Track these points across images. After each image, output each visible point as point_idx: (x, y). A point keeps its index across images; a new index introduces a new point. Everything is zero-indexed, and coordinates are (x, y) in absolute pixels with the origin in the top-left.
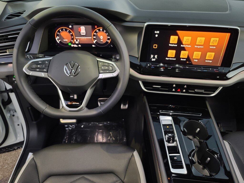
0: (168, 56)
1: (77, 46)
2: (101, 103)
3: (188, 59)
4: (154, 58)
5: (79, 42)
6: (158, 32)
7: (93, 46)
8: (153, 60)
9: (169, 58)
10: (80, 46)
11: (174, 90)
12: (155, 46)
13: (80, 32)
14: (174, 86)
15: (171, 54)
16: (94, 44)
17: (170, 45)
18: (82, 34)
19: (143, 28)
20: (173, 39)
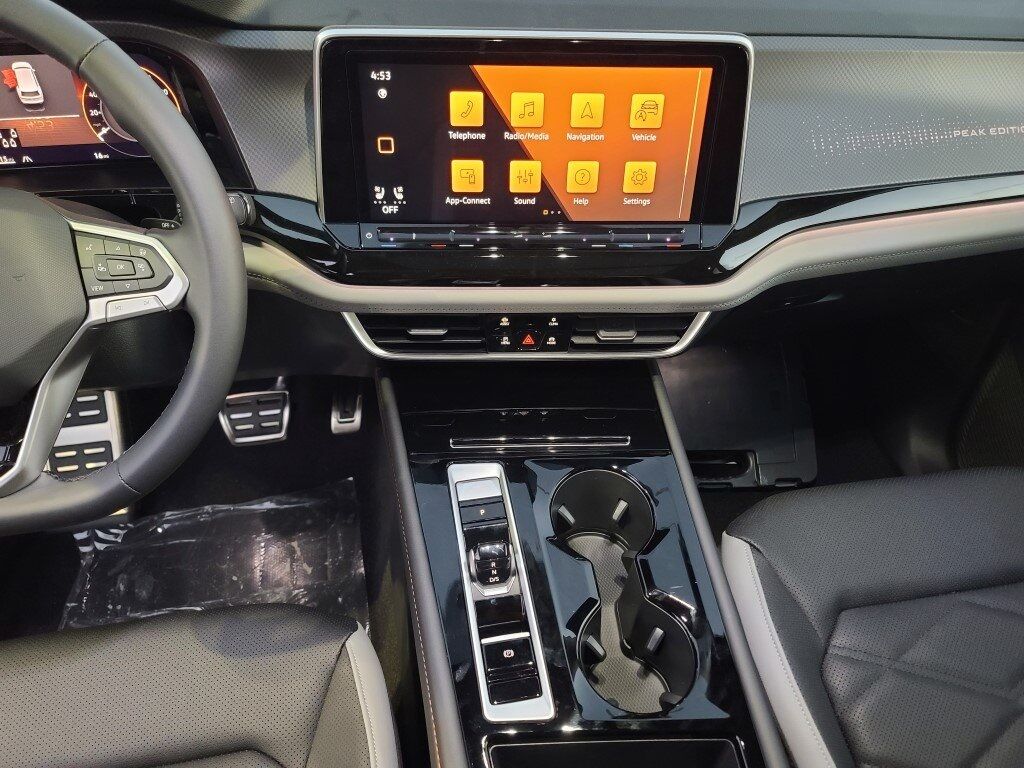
0: (455, 188)
1: (12, 162)
2: (233, 416)
3: (546, 195)
4: (389, 199)
5: (17, 140)
6: (386, 75)
7: (99, 156)
8: (388, 210)
9: (460, 195)
10: (26, 159)
11: (505, 341)
12: (386, 145)
13: (14, 90)
14: (505, 322)
15: (467, 175)
16: (100, 148)
17: (453, 135)
18: (25, 100)
19: (310, 54)
20: (464, 108)
